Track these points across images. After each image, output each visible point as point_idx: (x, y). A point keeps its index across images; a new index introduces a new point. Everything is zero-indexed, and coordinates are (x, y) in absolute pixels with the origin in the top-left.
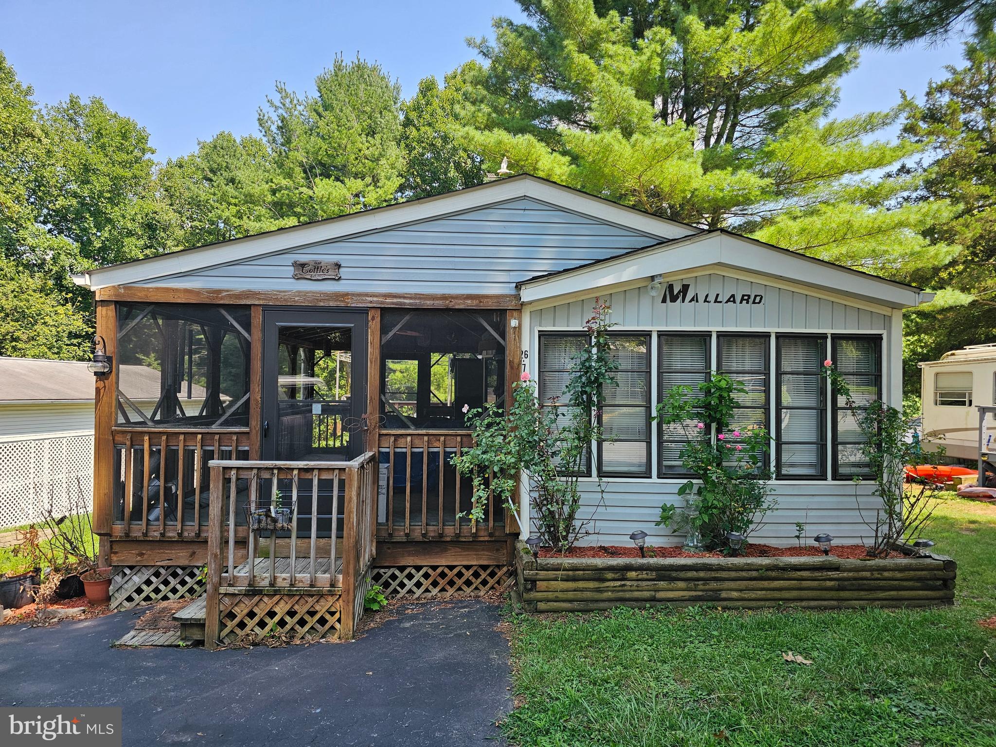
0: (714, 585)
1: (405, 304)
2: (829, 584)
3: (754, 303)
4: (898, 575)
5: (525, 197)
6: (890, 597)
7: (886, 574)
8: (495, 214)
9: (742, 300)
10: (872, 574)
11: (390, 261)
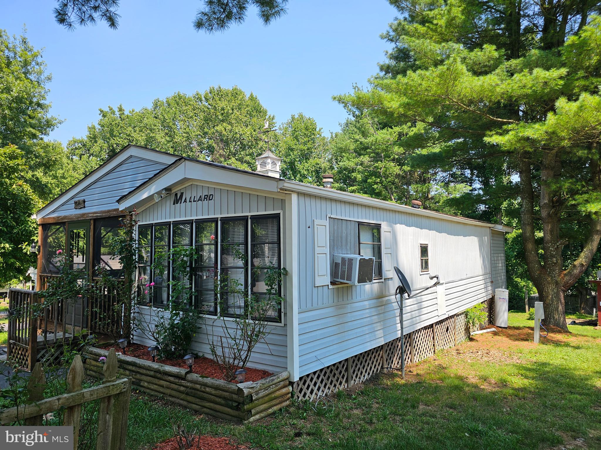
0: (138, 376)
1: (98, 216)
2: (182, 389)
3: (210, 200)
4: (213, 392)
5: (131, 156)
6: (209, 407)
7: (208, 389)
8: (124, 167)
9: (205, 198)
10: (201, 387)
11: (96, 197)
